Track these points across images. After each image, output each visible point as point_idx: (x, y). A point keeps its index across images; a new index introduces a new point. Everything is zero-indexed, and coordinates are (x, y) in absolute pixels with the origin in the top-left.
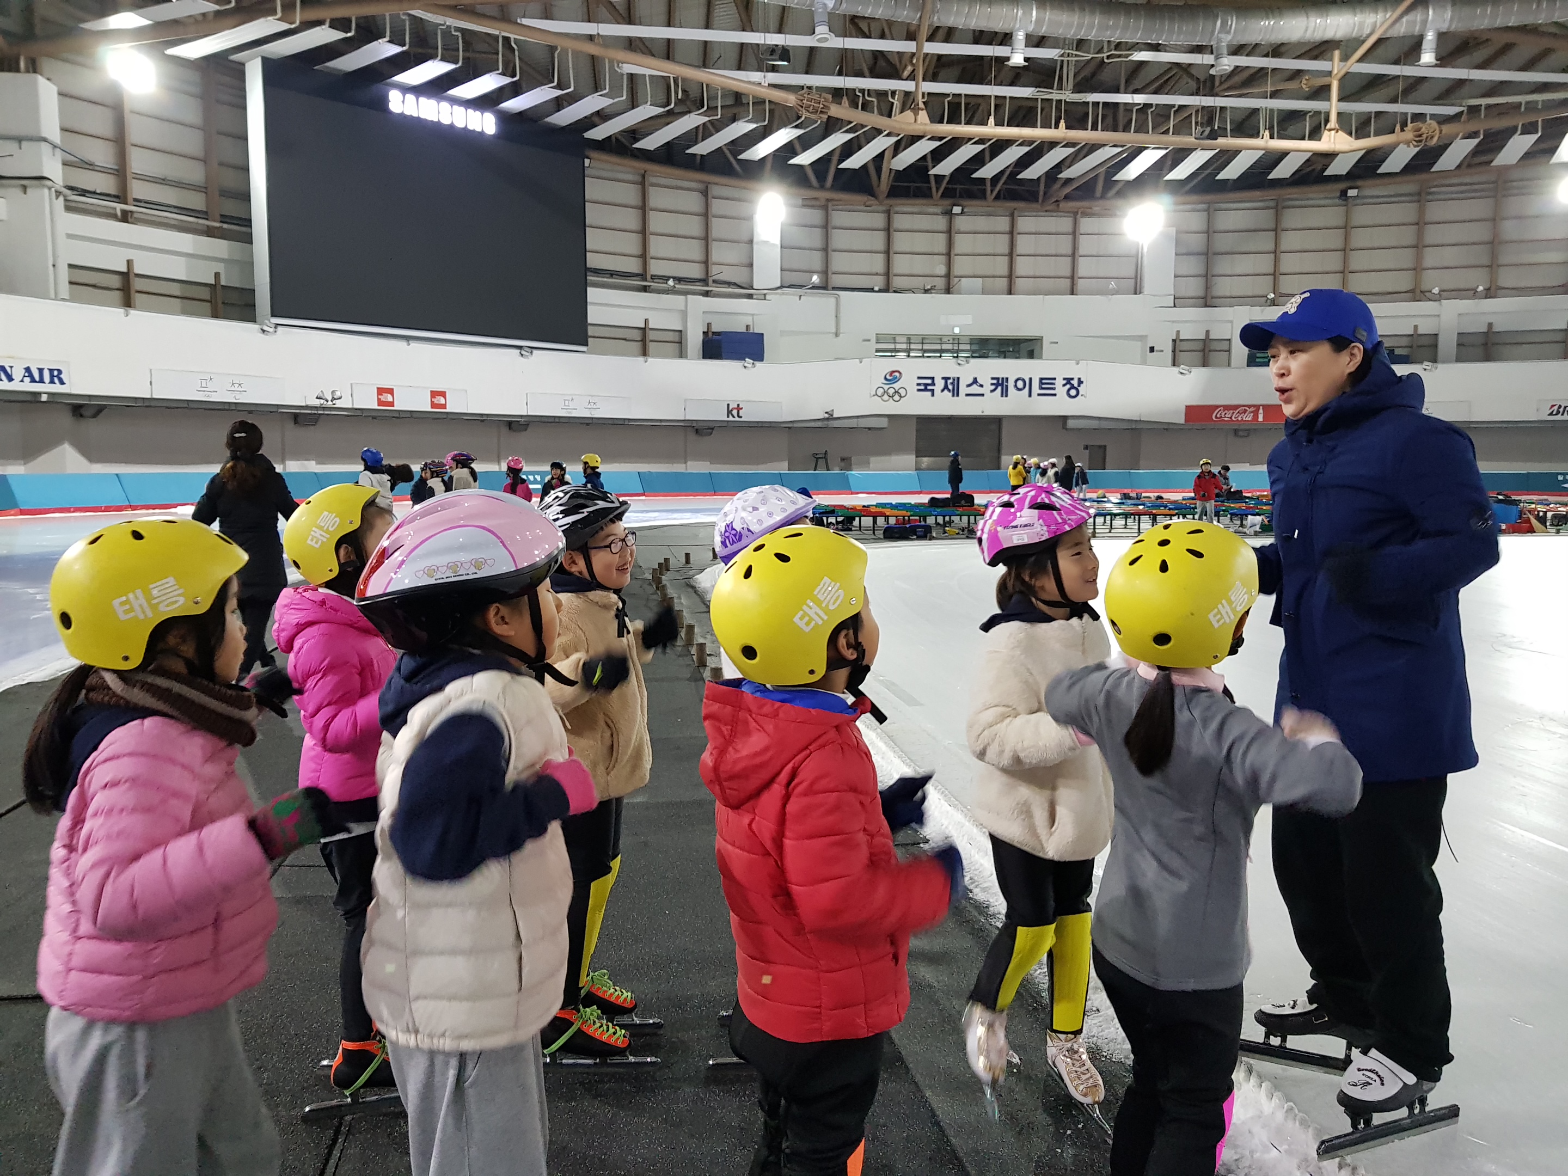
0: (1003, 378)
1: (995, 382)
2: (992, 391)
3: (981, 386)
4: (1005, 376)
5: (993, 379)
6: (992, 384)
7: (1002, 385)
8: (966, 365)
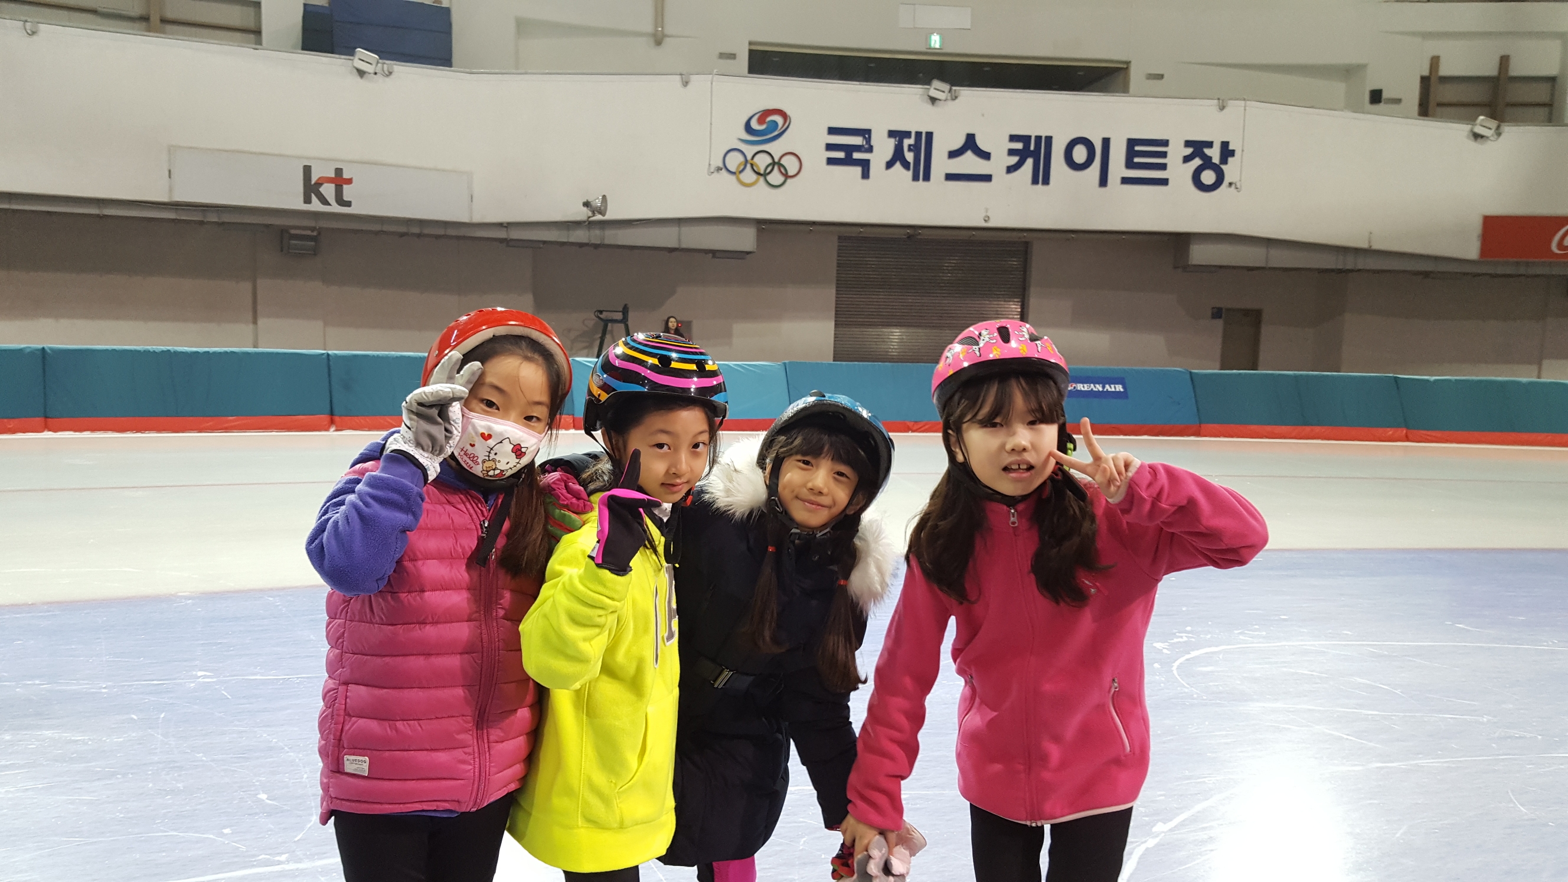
0: (1038, 138)
1: (1019, 146)
2: (1010, 169)
3: (986, 156)
4: (1043, 134)
5: (1013, 138)
6: (1011, 152)
7: (1036, 155)
8: (950, 103)
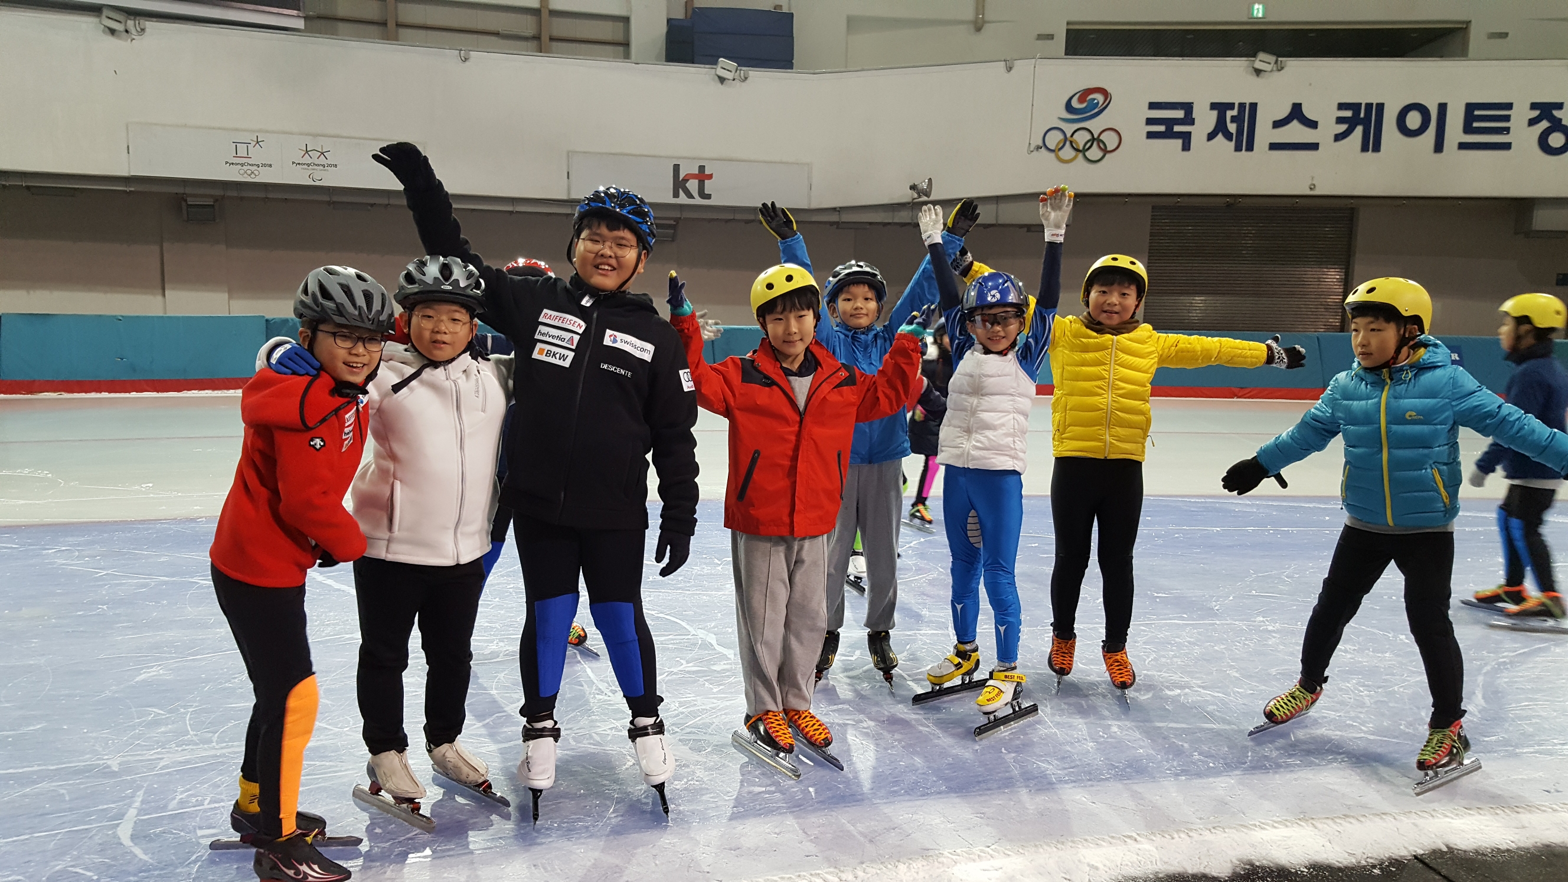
1: (1348, 114)
2: (1338, 137)
3: (1313, 125)
4: (1375, 101)
5: (1342, 106)
6: (1340, 120)
7: (1366, 122)
8: (1276, 74)
